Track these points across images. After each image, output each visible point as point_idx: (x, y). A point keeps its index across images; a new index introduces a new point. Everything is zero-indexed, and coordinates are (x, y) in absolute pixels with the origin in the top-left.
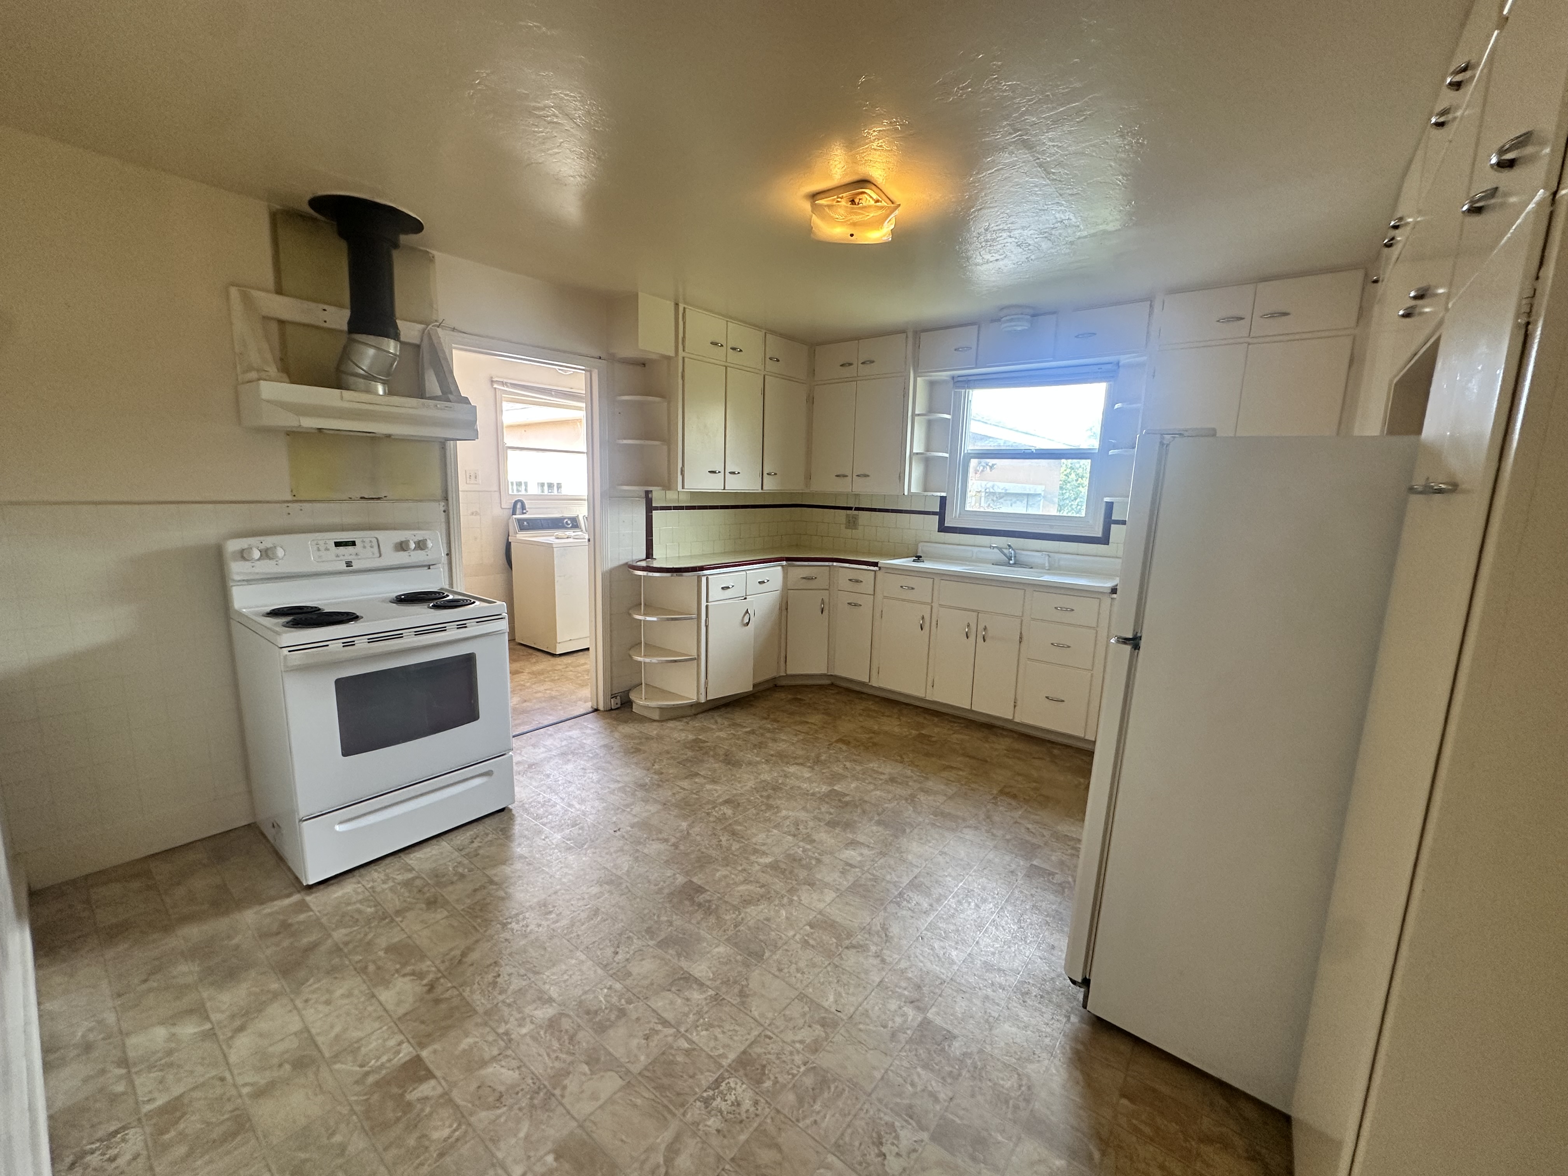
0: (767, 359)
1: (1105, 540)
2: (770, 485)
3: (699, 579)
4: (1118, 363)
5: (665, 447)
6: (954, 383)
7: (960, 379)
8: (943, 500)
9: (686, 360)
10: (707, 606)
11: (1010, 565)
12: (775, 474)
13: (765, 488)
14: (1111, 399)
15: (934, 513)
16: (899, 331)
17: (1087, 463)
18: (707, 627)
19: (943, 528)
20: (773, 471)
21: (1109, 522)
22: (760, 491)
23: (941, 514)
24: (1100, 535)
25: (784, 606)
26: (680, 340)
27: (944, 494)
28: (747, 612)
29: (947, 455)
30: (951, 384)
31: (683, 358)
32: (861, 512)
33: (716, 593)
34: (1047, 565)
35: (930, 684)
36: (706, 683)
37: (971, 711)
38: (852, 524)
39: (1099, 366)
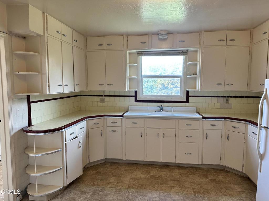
0: (73, 40)
1: (187, 102)
2: (77, 89)
3: (62, 132)
4: (188, 50)
5: (40, 75)
6: (137, 54)
7: (139, 53)
8: (136, 92)
9: (48, 37)
10: (66, 144)
11: (161, 112)
12: (78, 85)
13: (75, 90)
14: (186, 61)
15: (133, 96)
16: (121, 34)
17: (180, 79)
18: (66, 153)
19: (136, 101)
20: (78, 84)
21: (188, 96)
22: (74, 92)
23: (135, 96)
24: (186, 100)
25: (88, 136)
26: (45, 28)
27: (136, 90)
28: (80, 142)
29: (136, 77)
30: (136, 54)
31: (47, 36)
32: (106, 97)
33: (69, 137)
34: (173, 110)
35: (146, 155)
36: (67, 177)
37: (161, 162)
38: (102, 101)
39: (183, 51)
